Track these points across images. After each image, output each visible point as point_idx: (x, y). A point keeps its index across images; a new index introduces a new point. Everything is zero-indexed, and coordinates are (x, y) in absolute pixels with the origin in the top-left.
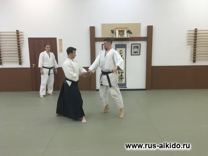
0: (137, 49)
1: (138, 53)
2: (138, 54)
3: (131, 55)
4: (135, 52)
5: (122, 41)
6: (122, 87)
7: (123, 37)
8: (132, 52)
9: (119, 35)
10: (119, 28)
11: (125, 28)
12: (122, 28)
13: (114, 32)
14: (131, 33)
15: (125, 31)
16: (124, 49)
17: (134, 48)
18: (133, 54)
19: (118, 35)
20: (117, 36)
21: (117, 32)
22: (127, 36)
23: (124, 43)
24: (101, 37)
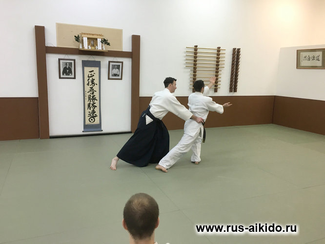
0: (117, 70)
1: (118, 76)
2: (120, 77)
3: (109, 79)
4: (115, 75)
5: (94, 56)
6: (95, 130)
7: (96, 50)
8: (110, 75)
9: (89, 44)
10: (87, 34)
11: (97, 35)
12: (93, 35)
13: (80, 39)
14: (108, 44)
15: (99, 40)
16: (98, 68)
17: (113, 68)
18: (111, 77)
19: (87, 45)
20: (86, 47)
21: (85, 40)
22: (102, 49)
23: (97, 59)
24: (55, 45)
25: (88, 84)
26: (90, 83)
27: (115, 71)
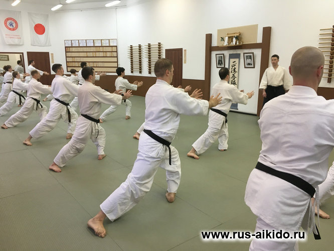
1: (251, 65)
2: (253, 66)
3: (245, 67)
4: (249, 64)
5: (237, 50)
9: (227, 42)
10: (230, 34)
11: (237, 33)
16: (238, 59)
18: (246, 66)
20: (226, 44)
21: (227, 39)
22: (236, 43)
23: (238, 52)
24: (216, 45)
25: (231, 72)
26: (233, 71)
27: (249, 61)
